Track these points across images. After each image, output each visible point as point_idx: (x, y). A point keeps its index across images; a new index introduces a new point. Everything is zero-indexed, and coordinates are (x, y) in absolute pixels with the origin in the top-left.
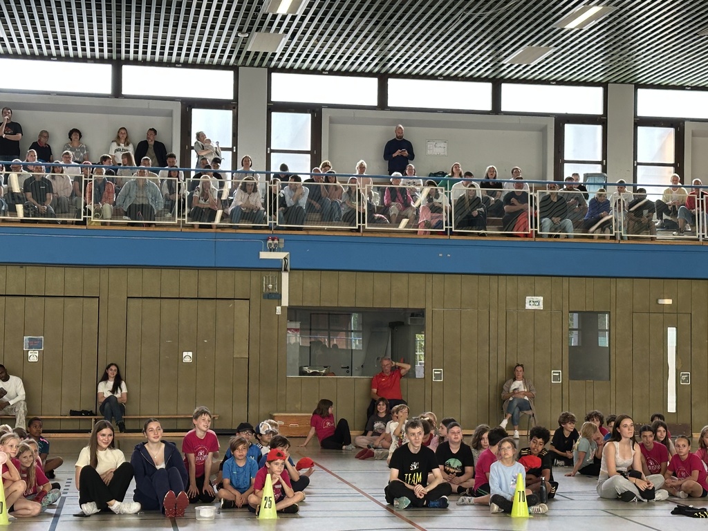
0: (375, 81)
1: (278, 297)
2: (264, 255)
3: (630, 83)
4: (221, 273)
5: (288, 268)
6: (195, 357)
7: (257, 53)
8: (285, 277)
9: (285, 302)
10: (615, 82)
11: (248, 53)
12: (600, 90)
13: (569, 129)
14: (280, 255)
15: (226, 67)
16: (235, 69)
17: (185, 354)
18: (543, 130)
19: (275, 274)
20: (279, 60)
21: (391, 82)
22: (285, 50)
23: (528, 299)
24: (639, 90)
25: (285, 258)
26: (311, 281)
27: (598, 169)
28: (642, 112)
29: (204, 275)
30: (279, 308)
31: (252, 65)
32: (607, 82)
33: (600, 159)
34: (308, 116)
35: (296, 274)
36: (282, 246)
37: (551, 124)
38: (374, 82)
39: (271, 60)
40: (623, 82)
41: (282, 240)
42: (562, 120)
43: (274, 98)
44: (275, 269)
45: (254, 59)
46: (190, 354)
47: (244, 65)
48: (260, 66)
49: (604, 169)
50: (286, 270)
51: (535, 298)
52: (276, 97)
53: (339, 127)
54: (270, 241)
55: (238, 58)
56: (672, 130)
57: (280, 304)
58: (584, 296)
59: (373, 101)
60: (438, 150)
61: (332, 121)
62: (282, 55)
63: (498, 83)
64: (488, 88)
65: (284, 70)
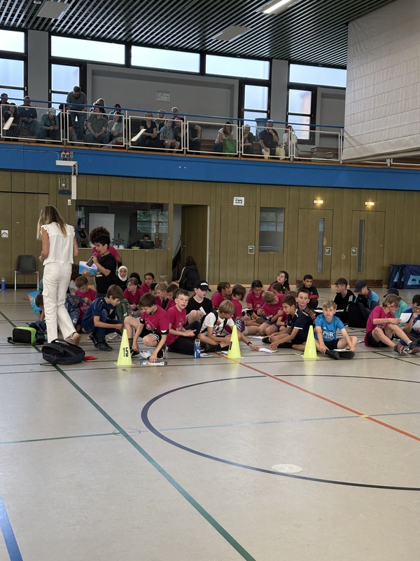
1: (69, 193)
2: (59, 163)
3: (286, 60)
4: (27, 174)
5: (77, 172)
6: (10, 234)
7: (44, 19)
8: (74, 179)
9: (74, 196)
10: (277, 58)
11: (38, 18)
12: (267, 63)
13: (248, 88)
14: (71, 163)
15: (20, 29)
16: (24, 30)
17: (3, 231)
18: (232, 87)
19: (68, 176)
20: (59, 25)
21: (134, 48)
22: (64, 18)
23: (235, 198)
24: (291, 65)
25: (74, 166)
26: (92, 183)
27: (264, 116)
28: (292, 80)
29: (16, 176)
30: (69, 201)
31: (37, 29)
32: (272, 58)
33: (266, 110)
34: (78, 69)
35: (82, 177)
36: (72, 157)
37: (237, 83)
38: (122, 47)
39: (53, 25)
40: (281, 59)
41: (72, 153)
42: (244, 82)
43: (54, 54)
44: (67, 172)
45: (40, 24)
46: (7, 231)
47: (32, 28)
48: (43, 30)
49: (269, 116)
50: (74, 174)
51: (240, 198)
53: (99, 78)
54: (63, 153)
55: (29, 22)
56: (310, 93)
57: (70, 198)
58: (269, 197)
59: (122, 61)
60: (165, 98)
61: (94, 73)
62: (62, 21)
63: (203, 54)
64: (197, 56)
65: (60, 34)
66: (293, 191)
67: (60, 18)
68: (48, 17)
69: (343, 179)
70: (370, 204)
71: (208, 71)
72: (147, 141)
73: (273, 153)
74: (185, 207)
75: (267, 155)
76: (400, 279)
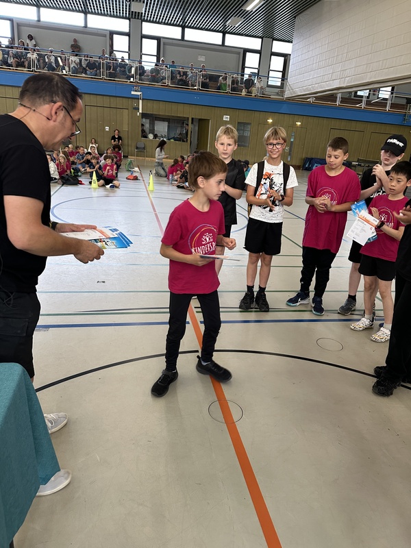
1: (138, 109)
2: (133, 93)
3: (271, 38)
4: (117, 98)
5: (142, 98)
6: (110, 129)
7: (135, 12)
8: (141, 101)
9: (141, 111)
10: (265, 37)
11: (132, 12)
12: (261, 40)
13: (248, 54)
14: (139, 93)
15: (126, 18)
16: (129, 19)
17: (106, 127)
18: (239, 53)
19: (137, 100)
21: (186, 29)
22: (145, 11)
23: (224, 116)
24: (274, 41)
25: (140, 95)
26: (149, 104)
27: (256, 71)
28: (274, 50)
29: (112, 99)
30: (138, 113)
31: (135, 18)
32: (263, 37)
33: (257, 67)
35: (145, 101)
37: (242, 51)
38: (180, 29)
39: (142, 16)
40: (268, 38)
42: (246, 51)
43: (143, 33)
44: (137, 98)
45: (135, 15)
46: (108, 128)
47: (132, 18)
48: (138, 18)
49: (258, 71)
51: (227, 116)
52: (144, 32)
53: (167, 47)
55: (129, 14)
56: (283, 58)
58: (243, 117)
59: (180, 37)
60: (202, 59)
61: (164, 44)
62: (145, 14)
63: (224, 33)
64: (221, 35)
65: (147, 21)
66: (257, 114)
67: (143, 12)
68: (137, 11)
69: (284, 109)
70: (299, 123)
71: (226, 44)
72: (180, 83)
74: (200, 120)
75: (244, 93)
76: (309, 165)
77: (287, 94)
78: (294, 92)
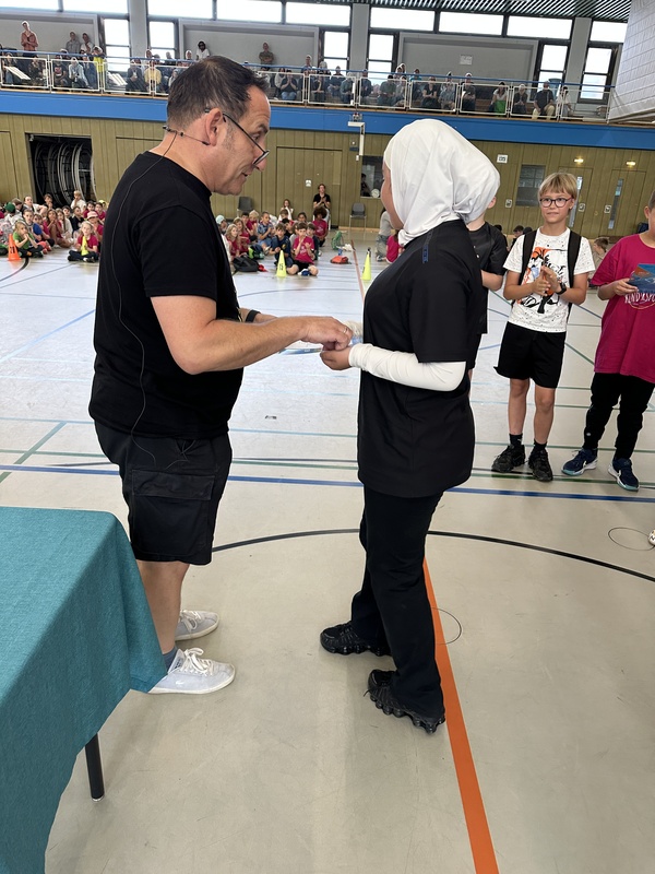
0: (433, 13)
1: (358, 150)
2: (350, 124)
3: (589, 17)
4: (326, 134)
5: (364, 132)
6: (312, 184)
8: (362, 137)
9: (361, 153)
10: (579, 16)
12: (570, 22)
13: (546, 48)
14: (360, 124)
15: (345, 3)
16: (350, 5)
17: (307, 181)
18: (531, 48)
19: (356, 136)
21: (442, 13)
23: (499, 156)
24: (595, 23)
25: (362, 126)
26: (376, 141)
27: (560, 76)
28: (594, 37)
29: (318, 136)
30: (357, 157)
32: (575, 16)
33: (562, 69)
34: (392, 37)
35: (368, 136)
36: (361, 118)
37: (536, 44)
40: (585, 17)
41: (361, 115)
42: (543, 42)
43: (372, 25)
44: (356, 132)
46: (310, 181)
49: (564, 77)
50: (362, 134)
51: (503, 156)
53: (410, 45)
54: (354, 115)
56: (610, 51)
57: (358, 154)
58: (530, 156)
59: (430, 28)
60: (466, 61)
61: (404, 41)
63: (507, 15)
64: (501, 18)
66: (556, 150)
70: (632, 164)
71: (509, 33)
72: (428, 103)
73: (543, 113)
77: (613, 114)
78: (626, 110)
